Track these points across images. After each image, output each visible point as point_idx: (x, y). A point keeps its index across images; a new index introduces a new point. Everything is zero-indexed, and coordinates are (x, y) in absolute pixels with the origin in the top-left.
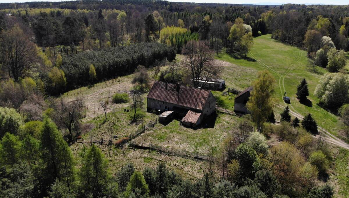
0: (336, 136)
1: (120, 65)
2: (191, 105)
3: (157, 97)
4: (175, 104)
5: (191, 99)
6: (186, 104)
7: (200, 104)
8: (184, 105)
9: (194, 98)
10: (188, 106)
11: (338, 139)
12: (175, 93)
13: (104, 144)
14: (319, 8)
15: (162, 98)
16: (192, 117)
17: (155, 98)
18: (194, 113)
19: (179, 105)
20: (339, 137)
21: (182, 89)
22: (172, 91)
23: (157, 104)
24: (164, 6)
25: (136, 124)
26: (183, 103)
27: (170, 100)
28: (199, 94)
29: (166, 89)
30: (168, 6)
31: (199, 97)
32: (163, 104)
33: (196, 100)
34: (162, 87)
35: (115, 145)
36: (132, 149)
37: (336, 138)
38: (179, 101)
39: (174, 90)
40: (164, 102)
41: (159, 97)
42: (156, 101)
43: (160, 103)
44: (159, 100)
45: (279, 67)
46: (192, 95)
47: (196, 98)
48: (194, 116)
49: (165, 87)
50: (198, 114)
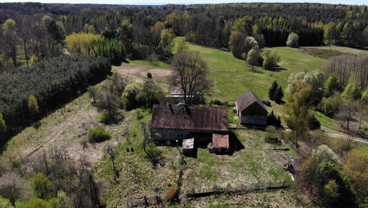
0: (338, 131)
1: (61, 89)
2: (212, 126)
3: (165, 124)
4: (192, 130)
5: (210, 120)
6: (206, 127)
7: (223, 124)
8: (204, 129)
9: (212, 119)
10: (209, 129)
11: (340, 133)
12: (187, 117)
13: (151, 204)
14: (198, 7)
15: (172, 125)
16: (221, 141)
17: (162, 126)
18: (221, 136)
19: (196, 130)
20: (340, 131)
21: (192, 110)
22: (182, 114)
23: (166, 134)
24: (37, 9)
25: (162, 165)
26: (201, 127)
27: (184, 126)
28: (216, 113)
29: (173, 113)
30: (43, 8)
31: (218, 117)
32: (174, 132)
33: (216, 121)
34: (166, 112)
35: (168, 201)
36: (192, 199)
37: (338, 132)
38: (196, 125)
39: (184, 113)
40: (175, 130)
41: (168, 125)
42: (164, 130)
43: (170, 131)
44: (168, 129)
45: (222, 71)
46: (208, 115)
47: (214, 117)
48: (222, 139)
49: (170, 111)
50: (225, 136)
